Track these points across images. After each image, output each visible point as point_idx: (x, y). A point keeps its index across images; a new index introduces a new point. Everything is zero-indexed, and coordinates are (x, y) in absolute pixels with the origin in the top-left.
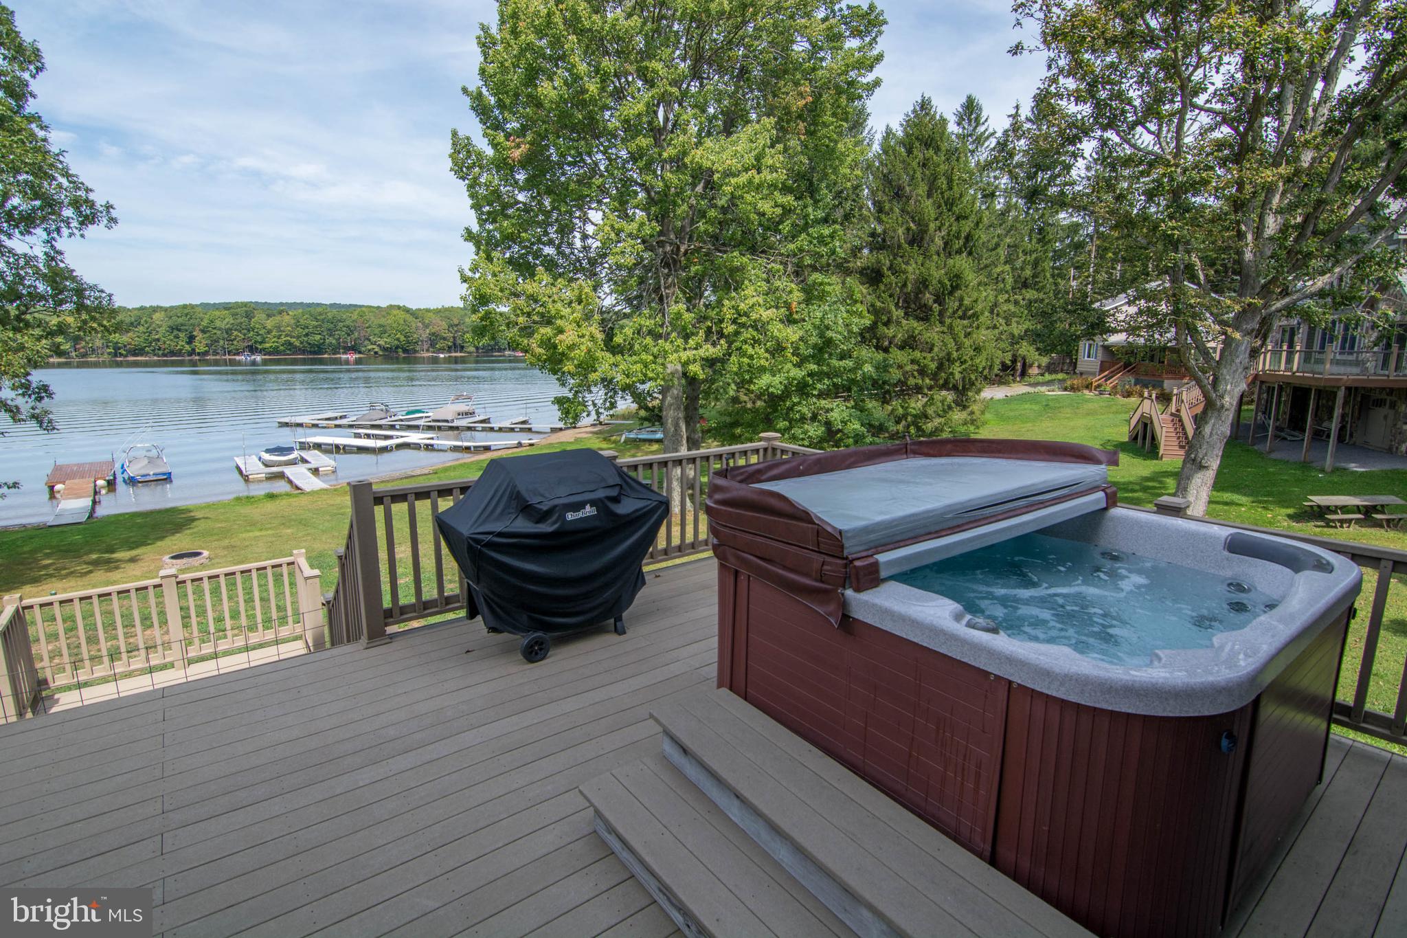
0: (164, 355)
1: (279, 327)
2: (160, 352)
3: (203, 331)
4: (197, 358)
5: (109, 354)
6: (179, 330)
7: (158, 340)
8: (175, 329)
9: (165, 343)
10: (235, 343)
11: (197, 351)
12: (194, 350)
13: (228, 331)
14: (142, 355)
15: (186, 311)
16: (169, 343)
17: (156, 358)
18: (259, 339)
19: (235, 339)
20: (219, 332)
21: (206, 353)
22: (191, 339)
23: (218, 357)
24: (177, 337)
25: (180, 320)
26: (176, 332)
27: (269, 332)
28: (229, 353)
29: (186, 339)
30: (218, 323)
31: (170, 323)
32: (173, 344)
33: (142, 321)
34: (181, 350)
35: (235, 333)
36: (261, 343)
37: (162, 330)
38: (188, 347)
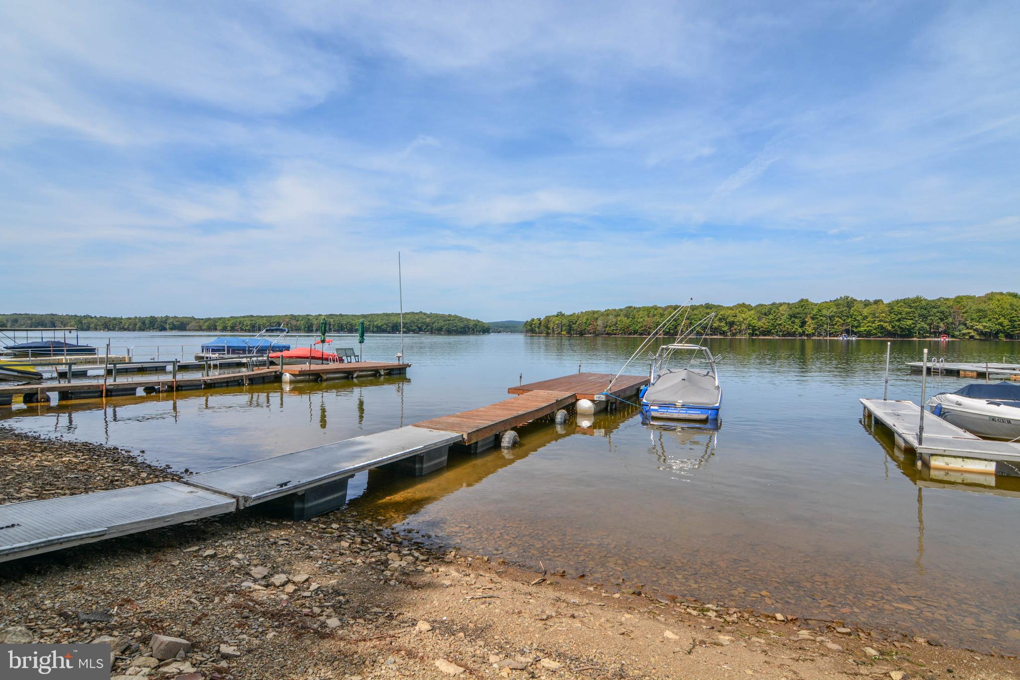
0: (784, 335)
1: (874, 314)
2: (781, 333)
3: (813, 318)
4: (806, 338)
5: (749, 334)
6: (796, 317)
7: (780, 324)
8: (793, 316)
9: (785, 327)
10: (836, 327)
11: (806, 332)
12: (804, 332)
13: (831, 318)
14: (769, 335)
15: (803, 304)
16: (788, 327)
17: (777, 338)
18: (855, 323)
19: (836, 324)
20: (824, 319)
21: (813, 334)
22: (803, 323)
23: (821, 338)
24: (793, 322)
25: (798, 310)
26: (793, 319)
27: (865, 318)
28: (831, 335)
29: (799, 324)
30: (824, 312)
31: (791, 313)
32: (790, 327)
33: (772, 311)
34: (795, 332)
35: (837, 319)
36: (856, 327)
37: (784, 318)
38: (800, 330)
